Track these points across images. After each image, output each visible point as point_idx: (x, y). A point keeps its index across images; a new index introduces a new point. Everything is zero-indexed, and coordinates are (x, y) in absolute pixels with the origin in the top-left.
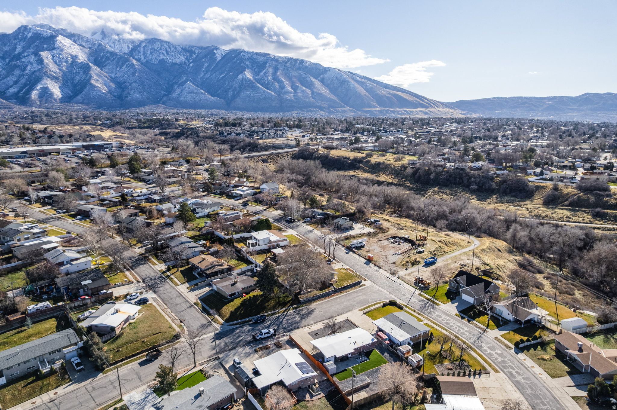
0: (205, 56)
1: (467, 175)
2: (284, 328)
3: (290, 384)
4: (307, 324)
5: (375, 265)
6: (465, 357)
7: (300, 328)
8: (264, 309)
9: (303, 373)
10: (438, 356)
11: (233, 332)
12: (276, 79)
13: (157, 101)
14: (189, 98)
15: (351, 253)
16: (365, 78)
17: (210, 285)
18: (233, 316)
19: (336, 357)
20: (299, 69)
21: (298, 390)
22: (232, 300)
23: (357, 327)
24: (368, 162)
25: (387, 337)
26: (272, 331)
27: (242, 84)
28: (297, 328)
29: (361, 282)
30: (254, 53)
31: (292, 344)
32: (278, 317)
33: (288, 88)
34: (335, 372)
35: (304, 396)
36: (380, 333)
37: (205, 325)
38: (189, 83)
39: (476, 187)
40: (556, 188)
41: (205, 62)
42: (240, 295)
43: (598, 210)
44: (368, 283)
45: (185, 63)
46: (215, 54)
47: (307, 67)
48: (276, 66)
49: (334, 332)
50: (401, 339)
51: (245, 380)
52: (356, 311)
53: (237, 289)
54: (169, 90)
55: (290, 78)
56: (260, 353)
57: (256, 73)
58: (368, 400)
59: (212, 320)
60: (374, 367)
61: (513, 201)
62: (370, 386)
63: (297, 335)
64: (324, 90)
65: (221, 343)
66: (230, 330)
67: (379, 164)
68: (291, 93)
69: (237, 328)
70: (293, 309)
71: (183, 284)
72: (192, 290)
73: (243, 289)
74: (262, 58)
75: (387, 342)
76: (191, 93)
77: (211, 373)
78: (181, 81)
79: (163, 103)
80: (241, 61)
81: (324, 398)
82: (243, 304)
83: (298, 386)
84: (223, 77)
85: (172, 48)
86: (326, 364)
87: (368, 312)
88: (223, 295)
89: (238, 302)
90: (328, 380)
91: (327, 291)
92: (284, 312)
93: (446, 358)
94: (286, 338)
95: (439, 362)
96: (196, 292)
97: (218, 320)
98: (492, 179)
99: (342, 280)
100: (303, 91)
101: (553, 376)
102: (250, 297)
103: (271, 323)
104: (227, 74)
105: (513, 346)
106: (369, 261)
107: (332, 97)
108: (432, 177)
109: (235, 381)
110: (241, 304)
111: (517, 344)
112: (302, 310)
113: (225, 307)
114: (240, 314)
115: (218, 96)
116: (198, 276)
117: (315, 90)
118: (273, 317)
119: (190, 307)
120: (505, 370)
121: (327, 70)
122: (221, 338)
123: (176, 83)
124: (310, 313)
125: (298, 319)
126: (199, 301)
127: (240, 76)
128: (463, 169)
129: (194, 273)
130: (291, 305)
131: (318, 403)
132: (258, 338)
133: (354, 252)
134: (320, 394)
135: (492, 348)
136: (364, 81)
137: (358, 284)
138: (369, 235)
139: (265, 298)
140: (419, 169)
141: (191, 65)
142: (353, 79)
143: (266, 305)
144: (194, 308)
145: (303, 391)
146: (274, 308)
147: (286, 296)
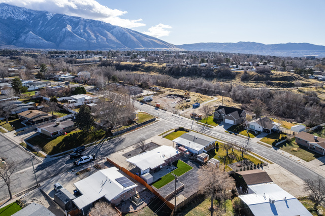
0: (40, 17)
1: (199, 69)
2: (102, 154)
3: (113, 199)
4: (120, 149)
5: (162, 109)
6: (245, 156)
7: (115, 152)
8: (84, 142)
9: (124, 187)
10: (227, 158)
11: (56, 162)
12: (85, 31)
13: (9, 43)
14: (31, 41)
15: (144, 104)
16: (136, 32)
17: (36, 130)
18: (56, 150)
19: (150, 169)
20: (99, 26)
21: (121, 203)
22: (55, 138)
23: (160, 146)
24: (143, 66)
25: (186, 150)
26: (91, 157)
27: (65, 34)
28: (113, 153)
29: (155, 119)
30: (71, 17)
31: (110, 164)
32: (96, 147)
33: (93, 36)
34: (152, 182)
35: (128, 208)
36: (181, 147)
37: (28, 159)
38: (31, 32)
39: (205, 75)
40: (246, 73)
41: (40, 20)
42: (62, 134)
43: (269, 81)
44: (160, 119)
45: (27, 20)
46: (46, 16)
47: (103, 25)
48: (85, 24)
49: (144, 151)
50: (198, 149)
51: (65, 203)
52: (157, 136)
53: (59, 129)
54: (17, 36)
55: (93, 31)
56: (81, 176)
57: (73, 28)
58: (188, 201)
59: (36, 155)
60: (183, 173)
61: (225, 81)
62: (184, 189)
63: (113, 158)
64: (113, 38)
65: (44, 172)
66: (53, 161)
67: (149, 67)
68: (95, 39)
69: (59, 159)
70: (108, 140)
71: (10, 131)
72: (18, 135)
73: (64, 129)
74: (76, 19)
75: (187, 153)
76: (32, 38)
77: (29, 202)
78: (25, 31)
79: (14, 44)
80: (64, 20)
81: (147, 207)
82: (65, 140)
83: (120, 200)
84: (53, 30)
85: (16, 10)
86: (144, 176)
87: (165, 136)
88: (47, 135)
89: (60, 139)
90: (147, 189)
91: (132, 126)
92: (100, 142)
93: (233, 159)
94: (104, 161)
95: (230, 163)
96: (23, 136)
97: (41, 154)
98: (213, 70)
99: (142, 118)
100: (101, 38)
101: (308, 161)
102: (71, 135)
103: (90, 152)
104: (55, 28)
105: (271, 146)
106: (157, 107)
107: (118, 41)
108: (180, 71)
109: (55, 205)
110: (63, 140)
111: (274, 144)
112: (115, 140)
113: (48, 144)
114: (62, 147)
115: (51, 41)
116: (25, 125)
117: (108, 38)
118: (92, 147)
119: (14, 147)
120: (276, 161)
121: (114, 27)
122: (44, 169)
123: (22, 32)
124: (122, 141)
125: (112, 146)
126: (24, 142)
127: (64, 30)
128: (196, 67)
129: (22, 123)
130: (106, 137)
131: (142, 213)
132: (78, 164)
133: (146, 104)
134: (142, 203)
135: (259, 149)
136: (135, 33)
137: (153, 120)
138: (154, 94)
139: (84, 135)
140: (172, 68)
141: (31, 22)
142: (129, 32)
143: (85, 139)
144: (19, 147)
145: (126, 203)
146: (92, 141)
147: (101, 132)
